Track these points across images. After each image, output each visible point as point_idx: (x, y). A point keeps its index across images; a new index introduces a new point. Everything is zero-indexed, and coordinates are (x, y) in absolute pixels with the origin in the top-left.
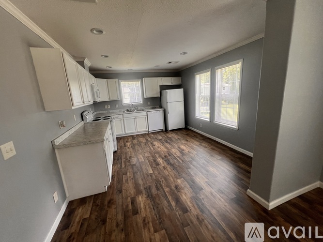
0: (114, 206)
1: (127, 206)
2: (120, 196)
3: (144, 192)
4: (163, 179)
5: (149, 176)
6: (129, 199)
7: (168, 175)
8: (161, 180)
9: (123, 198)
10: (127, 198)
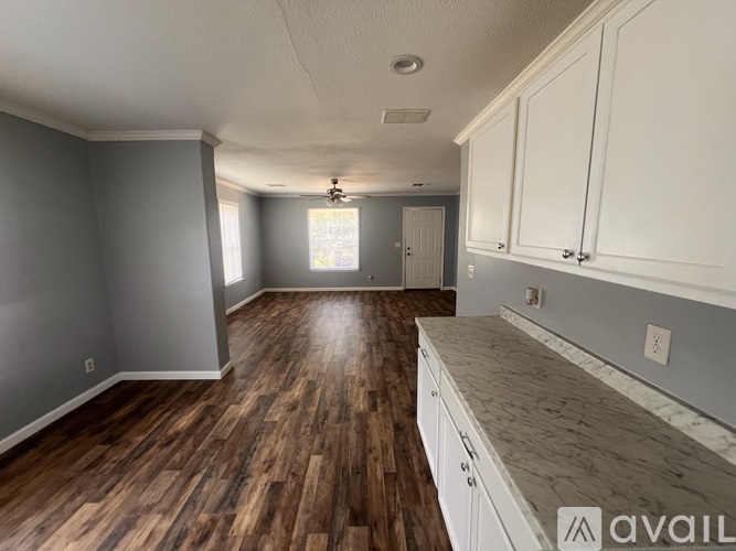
0: (404, 406)
1: (383, 402)
2: (396, 417)
3: (352, 415)
4: (303, 430)
5: (327, 446)
6: (380, 410)
7: (283, 436)
8: (308, 429)
9: (391, 414)
10: (384, 412)
